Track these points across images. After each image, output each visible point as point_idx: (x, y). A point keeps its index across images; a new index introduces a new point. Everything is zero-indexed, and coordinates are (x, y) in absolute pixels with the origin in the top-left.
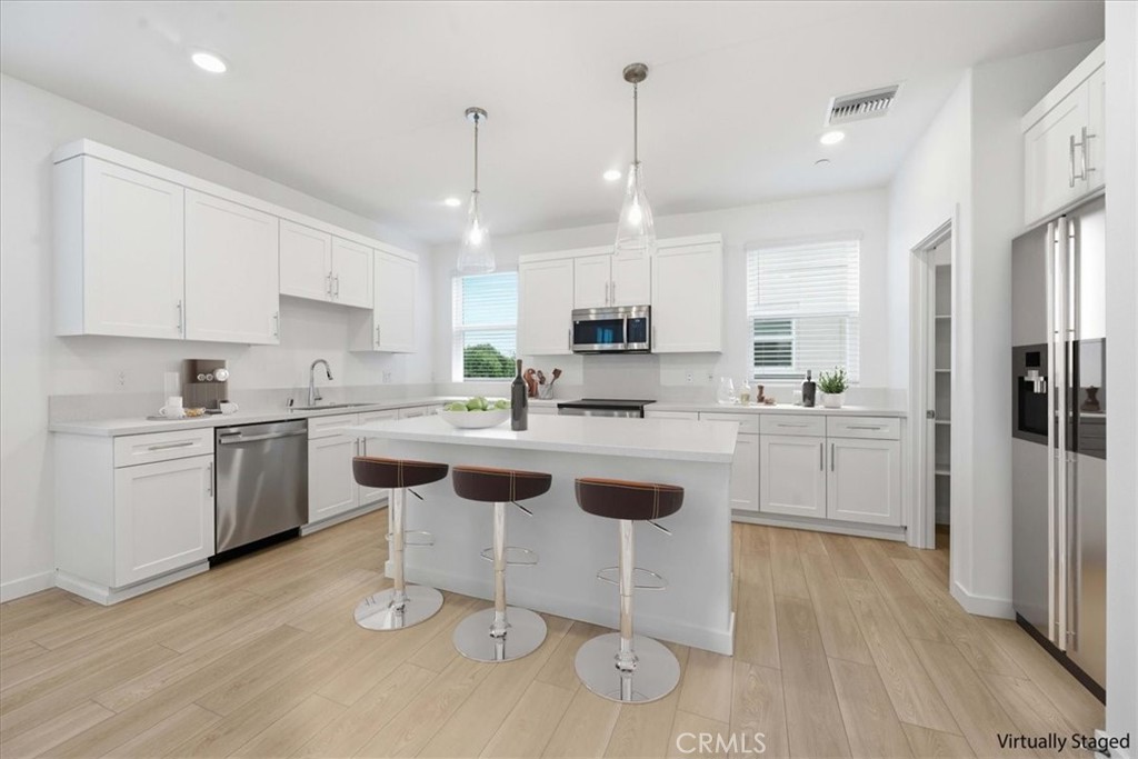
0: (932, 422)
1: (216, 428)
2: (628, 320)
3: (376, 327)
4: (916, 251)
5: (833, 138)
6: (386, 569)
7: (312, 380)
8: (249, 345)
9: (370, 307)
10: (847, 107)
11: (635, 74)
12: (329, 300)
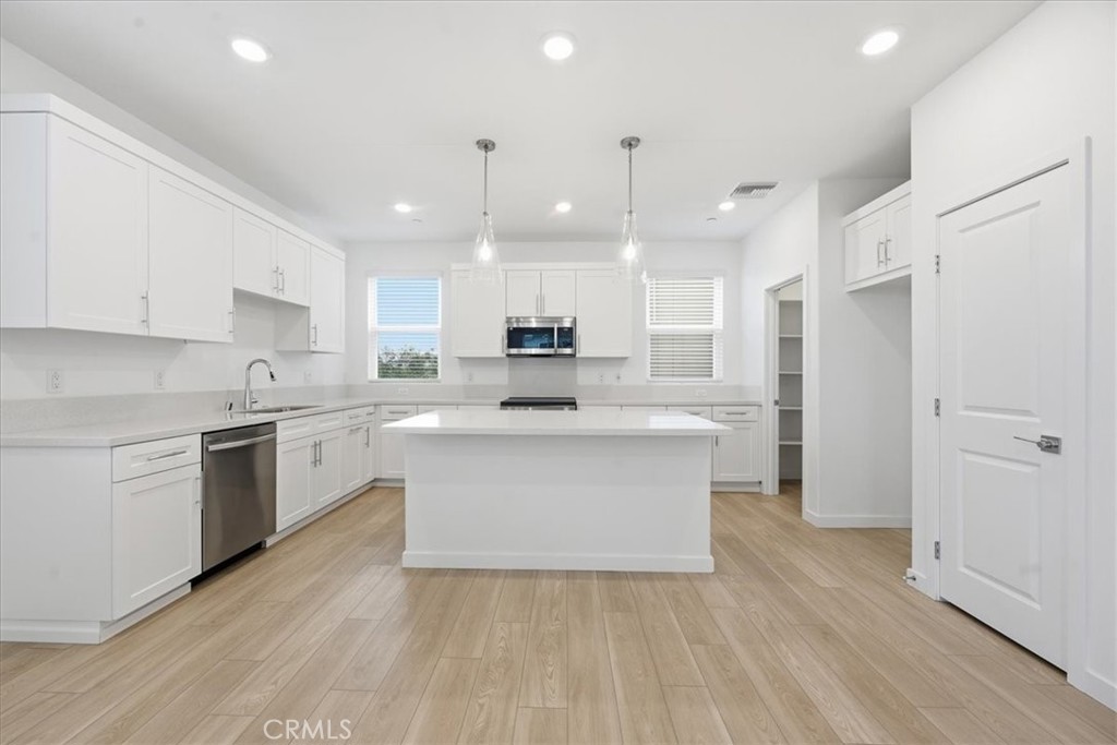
0: (777, 407)
1: (203, 434)
2: (559, 329)
3: (312, 325)
4: (768, 290)
5: (727, 206)
6: (404, 557)
7: (248, 383)
8: (185, 341)
9: (307, 305)
10: (746, 189)
11: (630, 144)
12: (274, 295)
